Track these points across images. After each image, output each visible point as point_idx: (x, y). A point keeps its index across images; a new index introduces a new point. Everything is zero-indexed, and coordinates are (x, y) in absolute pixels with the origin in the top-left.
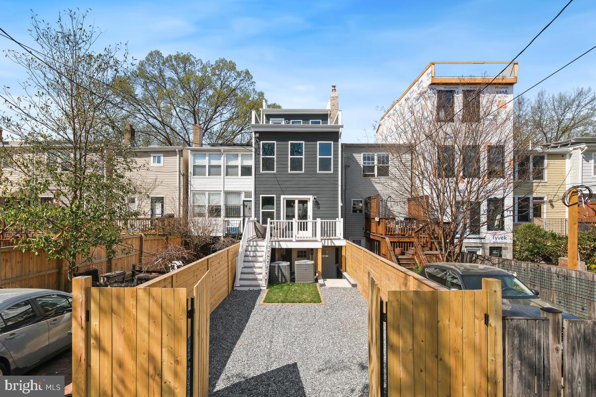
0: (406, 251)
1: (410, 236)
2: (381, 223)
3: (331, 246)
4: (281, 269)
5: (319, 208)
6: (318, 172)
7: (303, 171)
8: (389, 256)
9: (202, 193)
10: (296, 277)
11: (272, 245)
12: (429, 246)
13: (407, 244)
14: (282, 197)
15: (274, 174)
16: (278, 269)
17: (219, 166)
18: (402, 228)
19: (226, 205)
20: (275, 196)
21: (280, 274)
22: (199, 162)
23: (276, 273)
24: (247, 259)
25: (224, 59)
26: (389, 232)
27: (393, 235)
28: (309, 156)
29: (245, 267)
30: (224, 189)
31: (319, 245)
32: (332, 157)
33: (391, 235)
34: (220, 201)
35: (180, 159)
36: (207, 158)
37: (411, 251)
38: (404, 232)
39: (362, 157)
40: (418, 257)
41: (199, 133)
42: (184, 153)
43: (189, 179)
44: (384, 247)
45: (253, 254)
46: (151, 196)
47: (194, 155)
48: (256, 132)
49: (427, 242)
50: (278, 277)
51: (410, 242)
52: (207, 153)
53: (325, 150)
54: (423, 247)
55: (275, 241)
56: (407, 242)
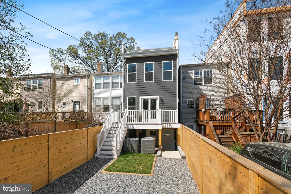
0: (225, 132)
1: (228, 122)
2: (206, 113)
3: (169, 128)
4: (131, 143)
5: (163, 104)
6: (163, 81)
7: (153, 81)
8: (212, 135)
9: (100, 98)
10: (141, 149)
11: (128, 126)
12: (244, 128)
13: (226, 128)
14: (140, 97)
15: (135, 84)
16: (129, 143)
17: (109, 83)
18: (222, 116)
19: (112, 105)
20: (136, 97)
21: (130, 147)
22: (98, 81)
23: (128, 145)
24: (109, 136)
25: (120, 32)
26: (212, 119)
27: (215, 121)
28: (157, 71)
29: (107, 141)
30: (111, 96)
31: (160, 127)
32: (172, 71)
33: (214, 121)
34: (109, 103)
35: (88, 80)
36: (102, 79)
37: (229, 132)
38: (224, 118)
39: (194, 73)
40: (236, 136)
41: (100, 67)
42: (90, 77)
43: (93, 91)
44: (208, 129)
45: (114, 132)
46: (74, 101)
47: (95, 78)
48: (124, 59)
49: (242, 126)
50: (129, 149)
51: (228, 126)
52: (102, 76)
53: (168, 66)
54: (239, 129)
55: (130, 124)
56: (226, 126)
